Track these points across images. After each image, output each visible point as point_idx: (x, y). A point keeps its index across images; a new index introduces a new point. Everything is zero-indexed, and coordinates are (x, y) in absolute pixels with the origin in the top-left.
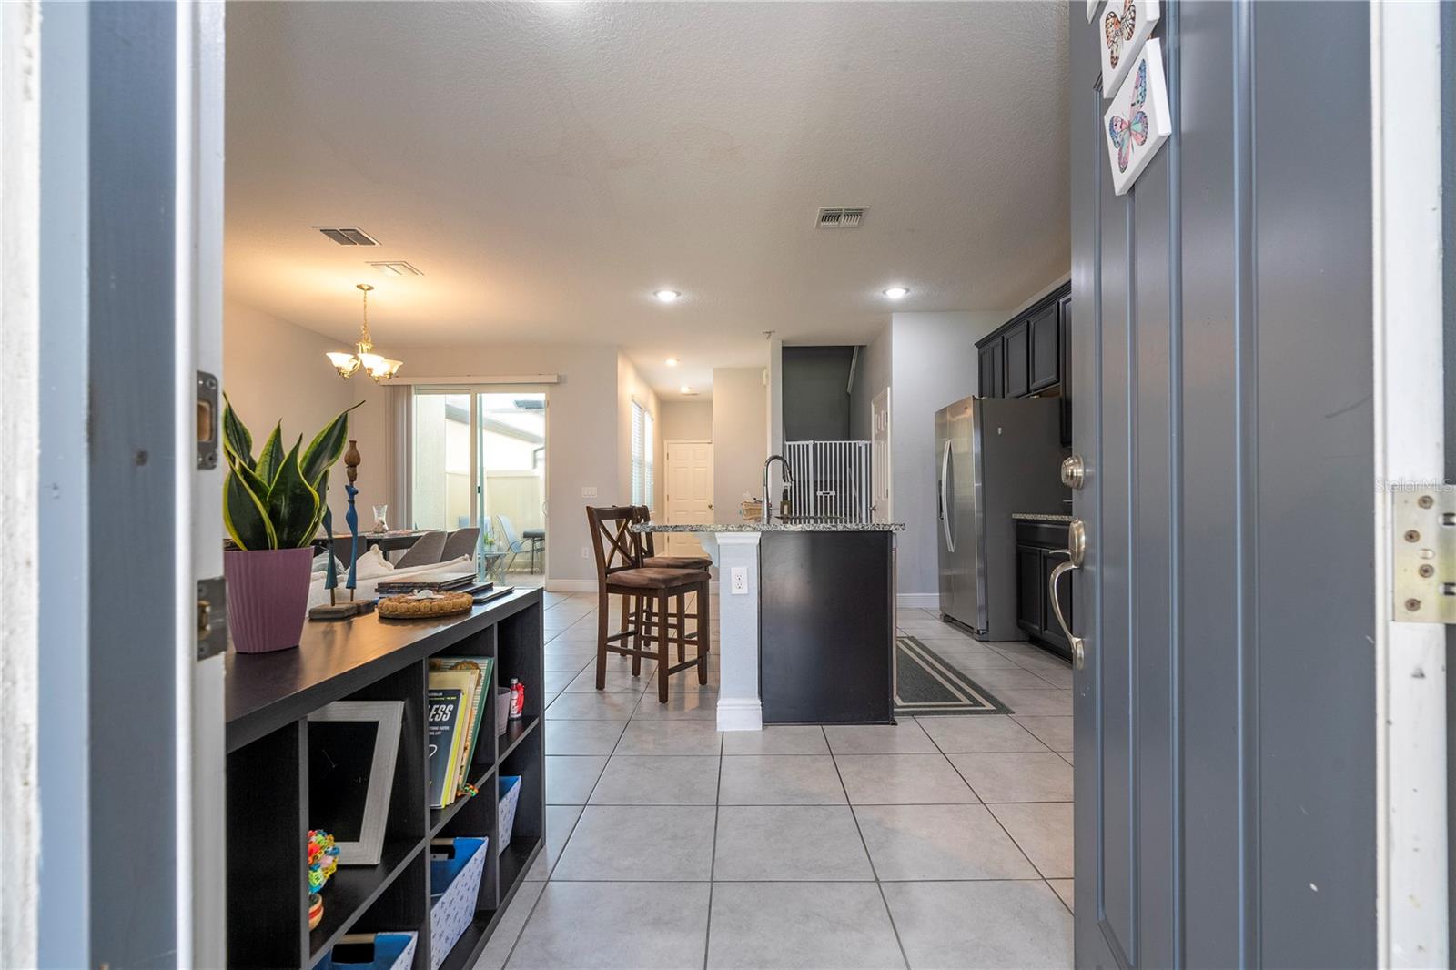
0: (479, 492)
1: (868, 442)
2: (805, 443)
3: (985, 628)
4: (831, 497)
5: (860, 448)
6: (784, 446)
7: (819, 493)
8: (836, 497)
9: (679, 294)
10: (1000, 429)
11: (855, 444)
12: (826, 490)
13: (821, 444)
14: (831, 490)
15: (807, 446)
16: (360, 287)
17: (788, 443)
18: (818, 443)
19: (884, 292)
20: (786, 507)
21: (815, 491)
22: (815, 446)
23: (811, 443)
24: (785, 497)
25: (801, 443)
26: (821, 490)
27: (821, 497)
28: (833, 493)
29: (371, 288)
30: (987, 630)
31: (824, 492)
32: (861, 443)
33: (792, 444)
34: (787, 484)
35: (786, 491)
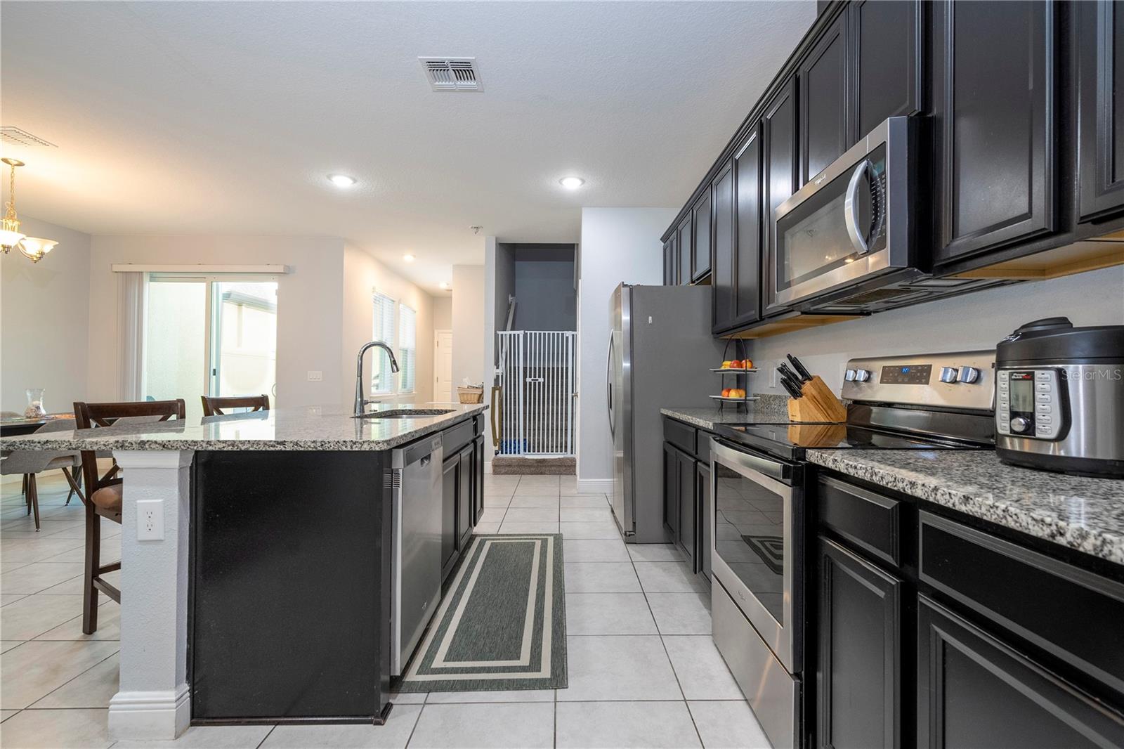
0: (214, 374)
1: (573, 333)
2: (516, 332)
3: (631, 530)
4: (539, 383)
5: (567, 338)
6: (496, 335)
7: (528, 380)
8: (544, 383)
9: (355, 181)
10: (650, 318)
11: (563, 334)
12: (535, 377)
13: (531, 334)
14: (539, 377)
15: (518, 335)
16: (5, 161)
17: (500, 333)
18: (529, 332)
19: (560, 182)
20: (497, 392)
21: (525, 377)
22: (525, 335)
23: (521, 333)
24: (496, 383)
25: (512, 332)
26: (530, 377)
27: (530, 383)
28: (541, 380)
29: (21, 164)
30: (634, 531)
31: (533, 378)
32: (568, 334)
33: (504, 333)
34: (498, 370)
35: (498, 376)
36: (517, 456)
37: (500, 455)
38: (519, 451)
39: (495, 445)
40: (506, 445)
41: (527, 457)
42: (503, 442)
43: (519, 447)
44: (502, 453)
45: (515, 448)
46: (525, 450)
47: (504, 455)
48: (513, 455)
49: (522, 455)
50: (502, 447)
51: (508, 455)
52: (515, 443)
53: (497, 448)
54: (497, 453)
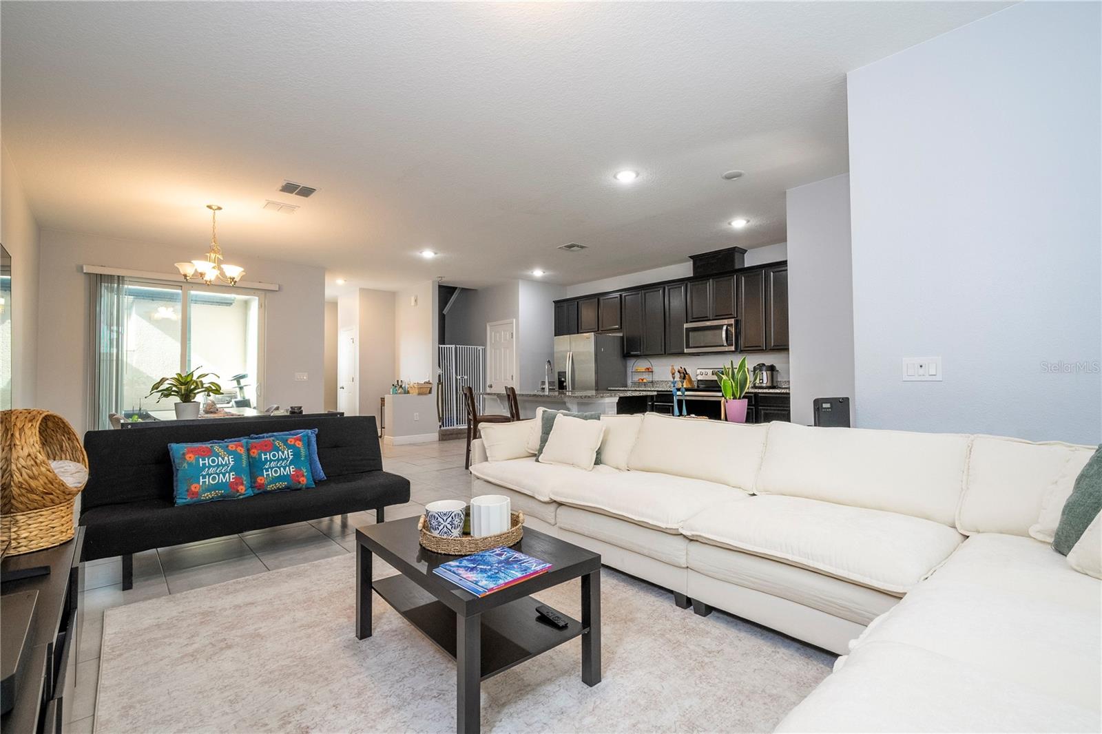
1: (483, 347)
2: (451, 346)
4: (465, 379)
5: (479, 351)
6: (439, 347)
7: (458, 377)
8: (467, 379)
9: (436, 254)
10: (603, 349)
11: (477, 348)
12: (462, 375)
13: (459, 347)
14: (465, 375)
15: (452, 348)
16: (210, 207)
17: (441, 346)
19: (532, 272)
20: (440, 386)
21: (456, 375)
22: (456, 348)
23: (453, 346)
24: (440, 381)
25: (448, 346)
26: (460, 375)
27: (460, 379)
28: (466, 377)
29: (220, 208)
32: (480, 348)
33: (443, 346)
34: (440, 371)
35: (439, 376)
36: (452, 427)
37: (442, 428)
38: (453, 424)
39: (440, 421)
40: (446, 421)
41: (459, 428)
42: (444, 419)
43: (453, 421)
44: (443, 426)
45: (451, 422)
46: (457, 424)
47: (445, 428)
48: (450, 428)
49: (455, 427)
50: (443, 423)
51: (447, 428)
52: (451, 419)
53: (441, 424)
54: (440, 427)
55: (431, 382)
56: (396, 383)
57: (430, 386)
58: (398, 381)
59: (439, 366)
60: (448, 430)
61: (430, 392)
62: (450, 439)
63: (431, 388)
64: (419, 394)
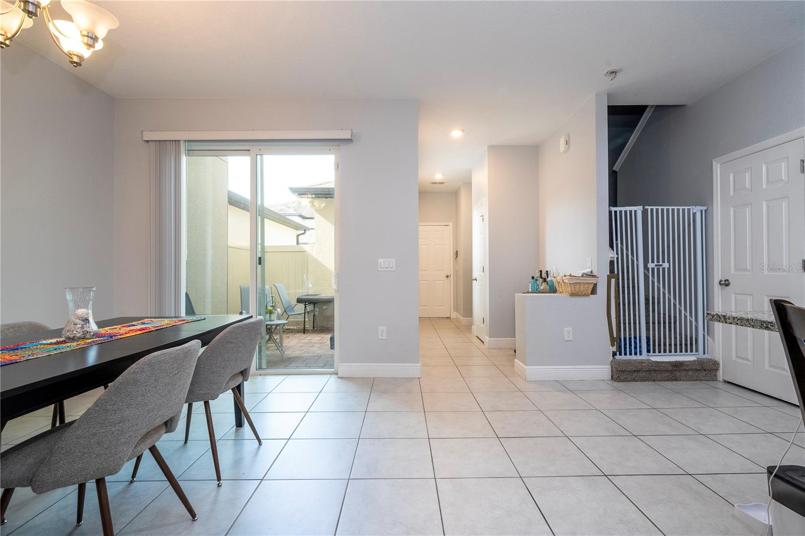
0: (260, 263)
1: (704, 208)
2: (633, 208)
4: (664, 269)
5: (694, 214)
6: (610, 212)
7: (650, 265)
8: (669, 269)
11: (689, 210)
12: (658, 261)
13: (652, 210)
14: (664, 262)
15: (635, 211)
17: (613, 209)
18: (649, 208)
20: (613, 281)
21: (646, 263)
22: (645, 213)
23: (639, 209)
24: (612, 271)
25: (628, 208)
26: (653, 262)
27: (653, 269)
28: (666, 265)
31: (656, 263)
32: (697, 209)
33: (618, 209)
34: (612, 255)
35: (612, 263)
36: (638, 357)
37: (618, 357)
38: (640, 351)
39: (613, 345)
40: (625, 344)
41: (654, 359)
42: (621, 340)
43: (640, 347)
44: (620, 354)
45: (635, 348)
46: (648, 351)
47: (623, 357)
48: (633, 357)
49: (644, 356)
50: (620, 347)
51: (628, 357)
52: (635, 343)
53: (614, 349)
54: (614, 354)
55: (595, 273)
56: (538, 275)
57: (593, 281)
58: (541, 271)
59: (611, 246)
60: (629, 362)
61: (594, 291)
62: (634, 380)
63: (595, 285)
64: (573, 295)
